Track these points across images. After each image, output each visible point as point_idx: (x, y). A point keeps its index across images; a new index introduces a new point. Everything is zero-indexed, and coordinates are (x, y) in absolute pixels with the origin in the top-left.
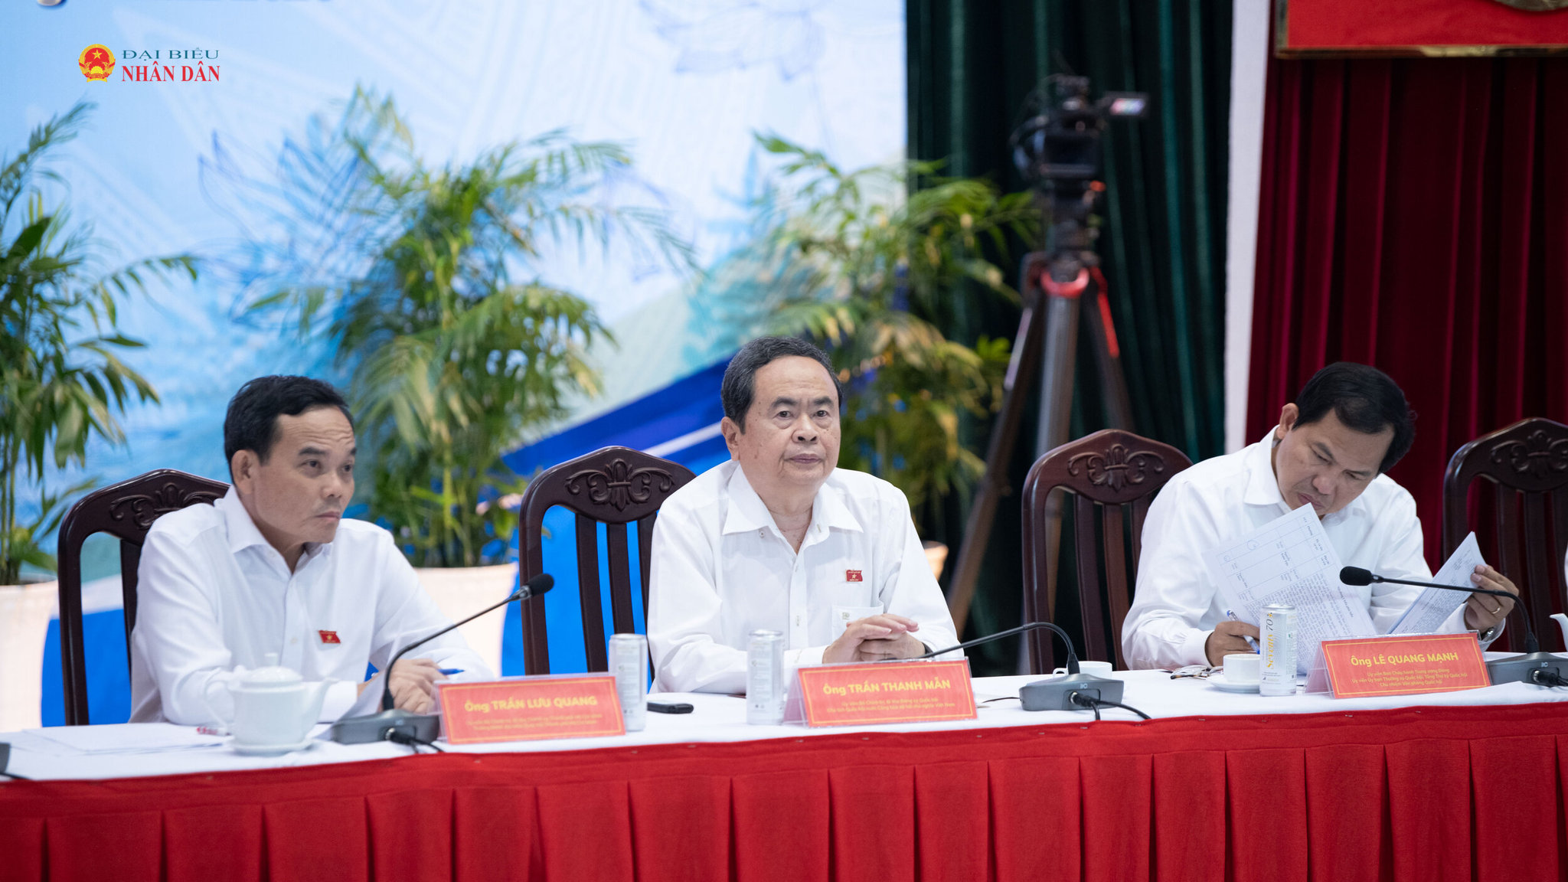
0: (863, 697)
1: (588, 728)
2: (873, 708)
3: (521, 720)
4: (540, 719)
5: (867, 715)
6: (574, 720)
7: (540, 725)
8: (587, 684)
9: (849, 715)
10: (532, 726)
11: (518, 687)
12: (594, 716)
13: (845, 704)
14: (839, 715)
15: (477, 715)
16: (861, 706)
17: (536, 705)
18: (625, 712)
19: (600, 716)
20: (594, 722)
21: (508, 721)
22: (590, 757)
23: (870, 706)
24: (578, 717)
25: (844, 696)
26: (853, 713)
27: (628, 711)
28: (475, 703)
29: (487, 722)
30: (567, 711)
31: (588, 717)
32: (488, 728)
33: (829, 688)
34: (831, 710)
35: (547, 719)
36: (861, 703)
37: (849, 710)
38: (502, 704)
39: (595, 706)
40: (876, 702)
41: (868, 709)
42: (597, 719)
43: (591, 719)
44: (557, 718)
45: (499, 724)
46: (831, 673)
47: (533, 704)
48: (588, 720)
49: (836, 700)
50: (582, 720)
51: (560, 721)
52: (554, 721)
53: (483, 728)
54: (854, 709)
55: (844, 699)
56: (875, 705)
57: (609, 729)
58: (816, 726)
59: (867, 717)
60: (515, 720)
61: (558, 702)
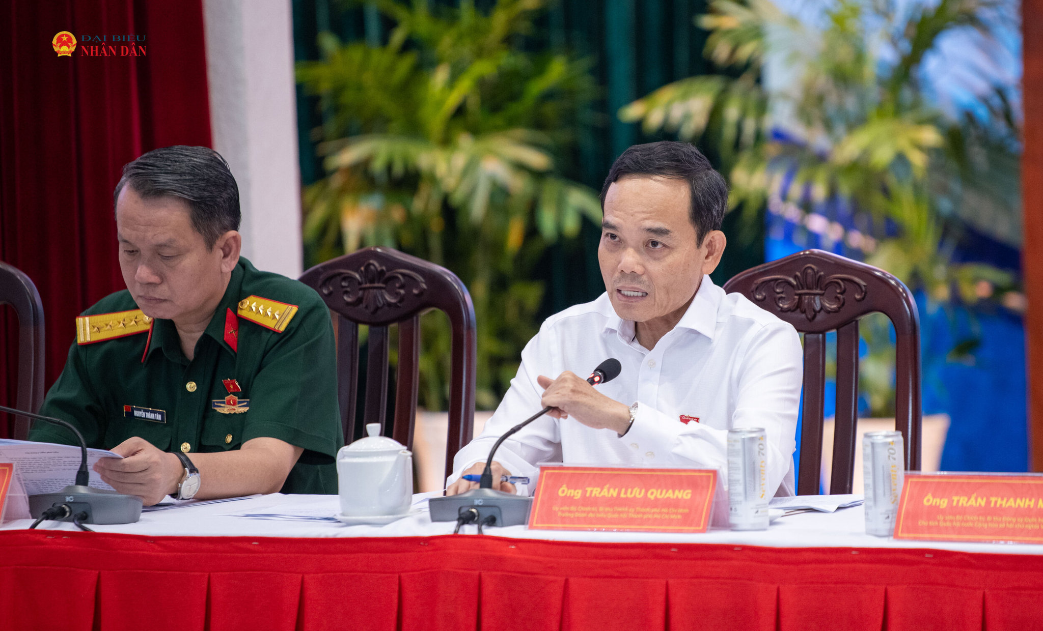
0: (963, 511)
1: (670, 522)
2: (970, 524)
3: (607, 509)
4: (626, 509)
5: (959, 531)
6: (660, 513)
7: (624, 516)
8: (687, 477)
9: (939, 530)
10: (616, 516)
11: (618, 474)
12: (680, 511)
13: (941, 517)
14: (929, 529)
15: (570, 501)
16: (956, 521)
17: (629, 495)
18: (731, 509)
19: (687, 511)
20: (679, 517)
21: (594, 509)
22: (618, 551)
23: (967, 521)
24: (665, 510)
25: (942, 509)
26: (946, 528)
27: (733, 508)
28: (569, 488)
29: (573, 508)
30: (656, 503)
31: (674, 510)
32: (572, 515)
33: (931, 499)
34: (922, 523)
35: (632, 510)
36: (958, 517)
37: (942, 524)
38: (596, 492)
39: (686, 501)
40: (976, 518)
41: (964, 524)
42: (681, 514)
43: (676, 513)
44: (643, 510)
45: (584, 512)
46: (939, 483)
47: (626, 493)
48: (674, 514)
49: (934, 512)
50: (668, 513)
51: (644, 513)
52: (638, 513)
53: (567, 515)
54: (948, 524)
55: (943, 512)
56: (973, 522)
57: (690, 525)
58: (901, 538)
59: (959, 533)
60: (601, 509)
61: (652, 493)
